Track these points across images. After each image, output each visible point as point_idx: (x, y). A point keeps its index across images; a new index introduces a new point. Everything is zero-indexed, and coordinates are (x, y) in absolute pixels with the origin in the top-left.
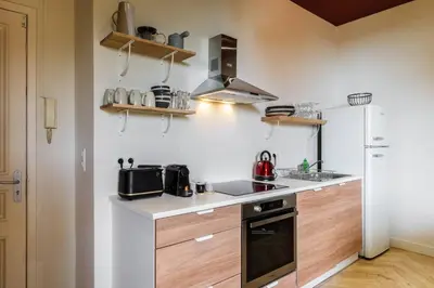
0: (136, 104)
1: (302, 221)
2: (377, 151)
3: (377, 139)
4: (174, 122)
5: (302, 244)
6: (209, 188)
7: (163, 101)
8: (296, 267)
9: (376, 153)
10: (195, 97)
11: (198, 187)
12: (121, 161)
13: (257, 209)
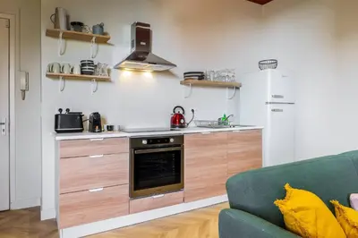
0: (67, 72)
1: (189, 155)
2: (275, 107)
3: (276, 96)
4: (101, 85)
5: (189, 172)
6: (116, 128)
7: (88, 70)
8: (183, 188)
9: (275, 108)
10: (118, 67)
11: (108, 127)
12: (61, 110)
13: (144, 142)
